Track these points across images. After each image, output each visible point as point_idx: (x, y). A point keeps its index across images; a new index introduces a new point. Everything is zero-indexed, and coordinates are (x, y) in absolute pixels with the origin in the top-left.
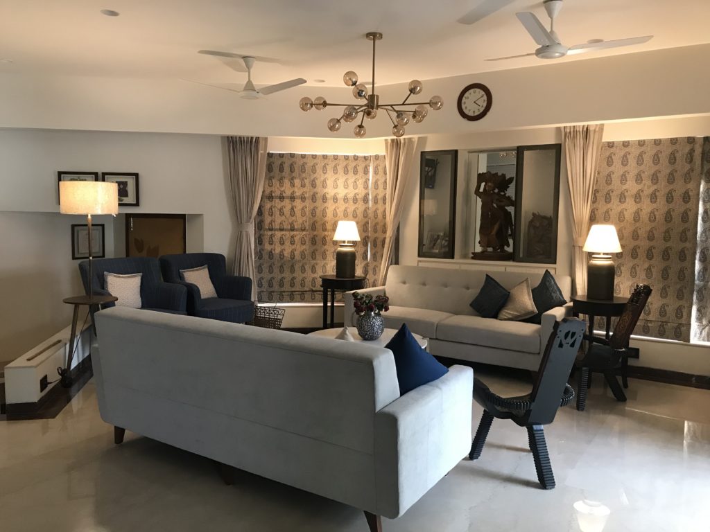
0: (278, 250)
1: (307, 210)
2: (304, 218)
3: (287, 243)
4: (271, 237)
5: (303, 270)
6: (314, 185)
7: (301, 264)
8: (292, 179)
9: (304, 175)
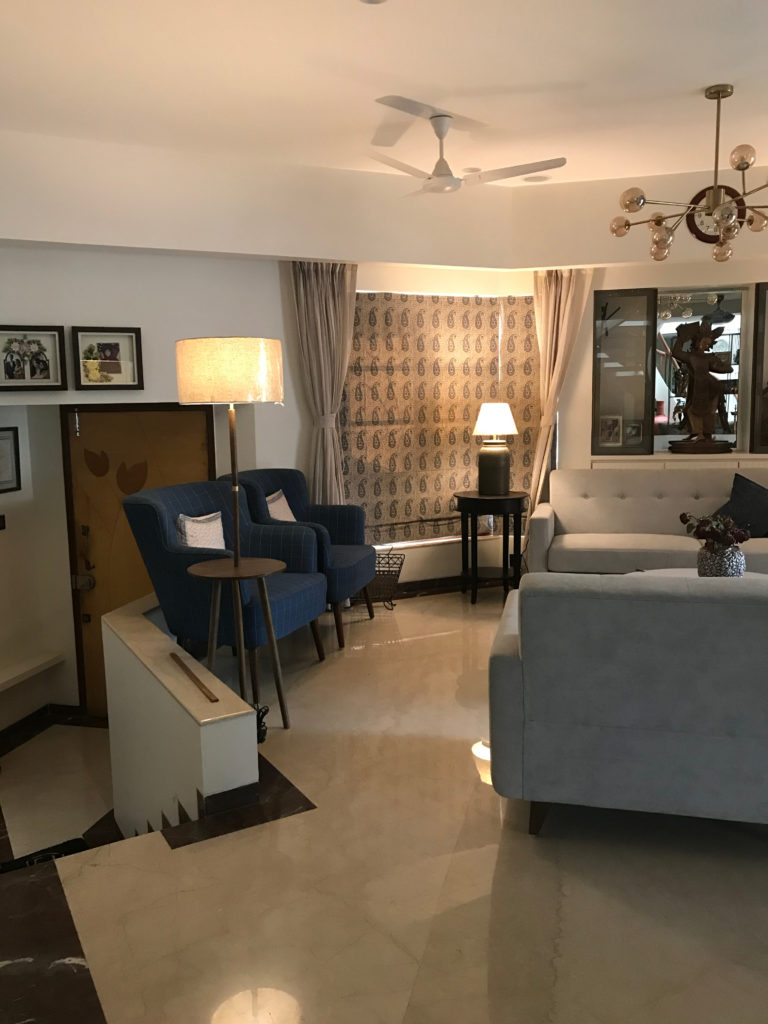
0: (370, 459)
1: (412, 388)
2: (408, 402)
3: (384, 444)
4: (360, 436)
5: (408, 487)
6: (420, 347)
7: (404, 479)
8: (389, 336)
9: (406, 330)
